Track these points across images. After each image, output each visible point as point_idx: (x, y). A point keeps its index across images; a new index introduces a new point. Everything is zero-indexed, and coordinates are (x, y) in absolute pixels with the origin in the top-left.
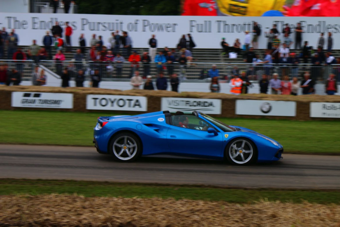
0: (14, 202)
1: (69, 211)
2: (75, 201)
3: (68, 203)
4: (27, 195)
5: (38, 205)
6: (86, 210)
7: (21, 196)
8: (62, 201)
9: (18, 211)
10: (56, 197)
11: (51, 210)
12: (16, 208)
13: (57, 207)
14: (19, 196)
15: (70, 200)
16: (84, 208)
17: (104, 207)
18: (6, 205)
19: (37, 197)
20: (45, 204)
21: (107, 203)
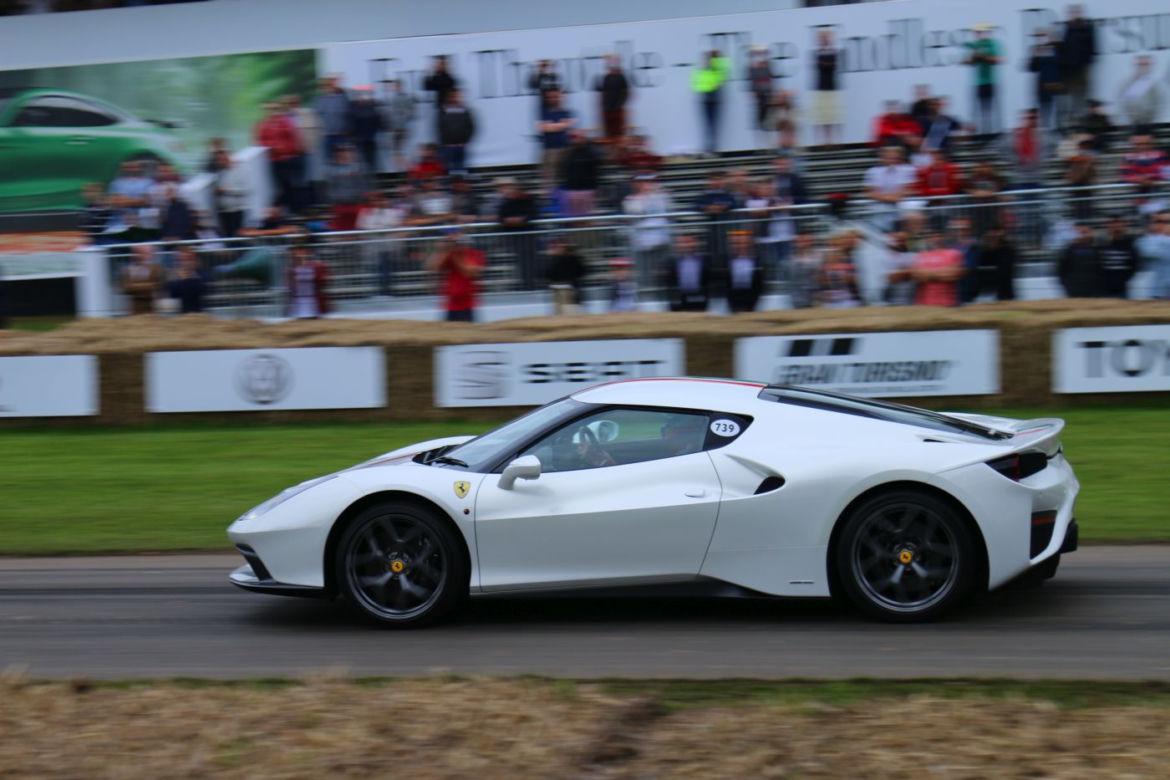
0: (760, 730)
1: (991, 759)
2: (1015, 723)
3: (986, 732)
4: (815, 705)
5: (854, 739)
6: (1065, 758)
7: (786, 708)
8: (962, 722)
9: (774, 761)
10: (935, 711)
11: (911, 758)
12: (765, 752)
13: (943, 745)
14: (776, 709)
15: (993, 722)
16: (1055, 748)
17: (1148, 744)
18: (728, 741)
19: (852, 713)
20: (889, 736)
21: (1159, 727)
